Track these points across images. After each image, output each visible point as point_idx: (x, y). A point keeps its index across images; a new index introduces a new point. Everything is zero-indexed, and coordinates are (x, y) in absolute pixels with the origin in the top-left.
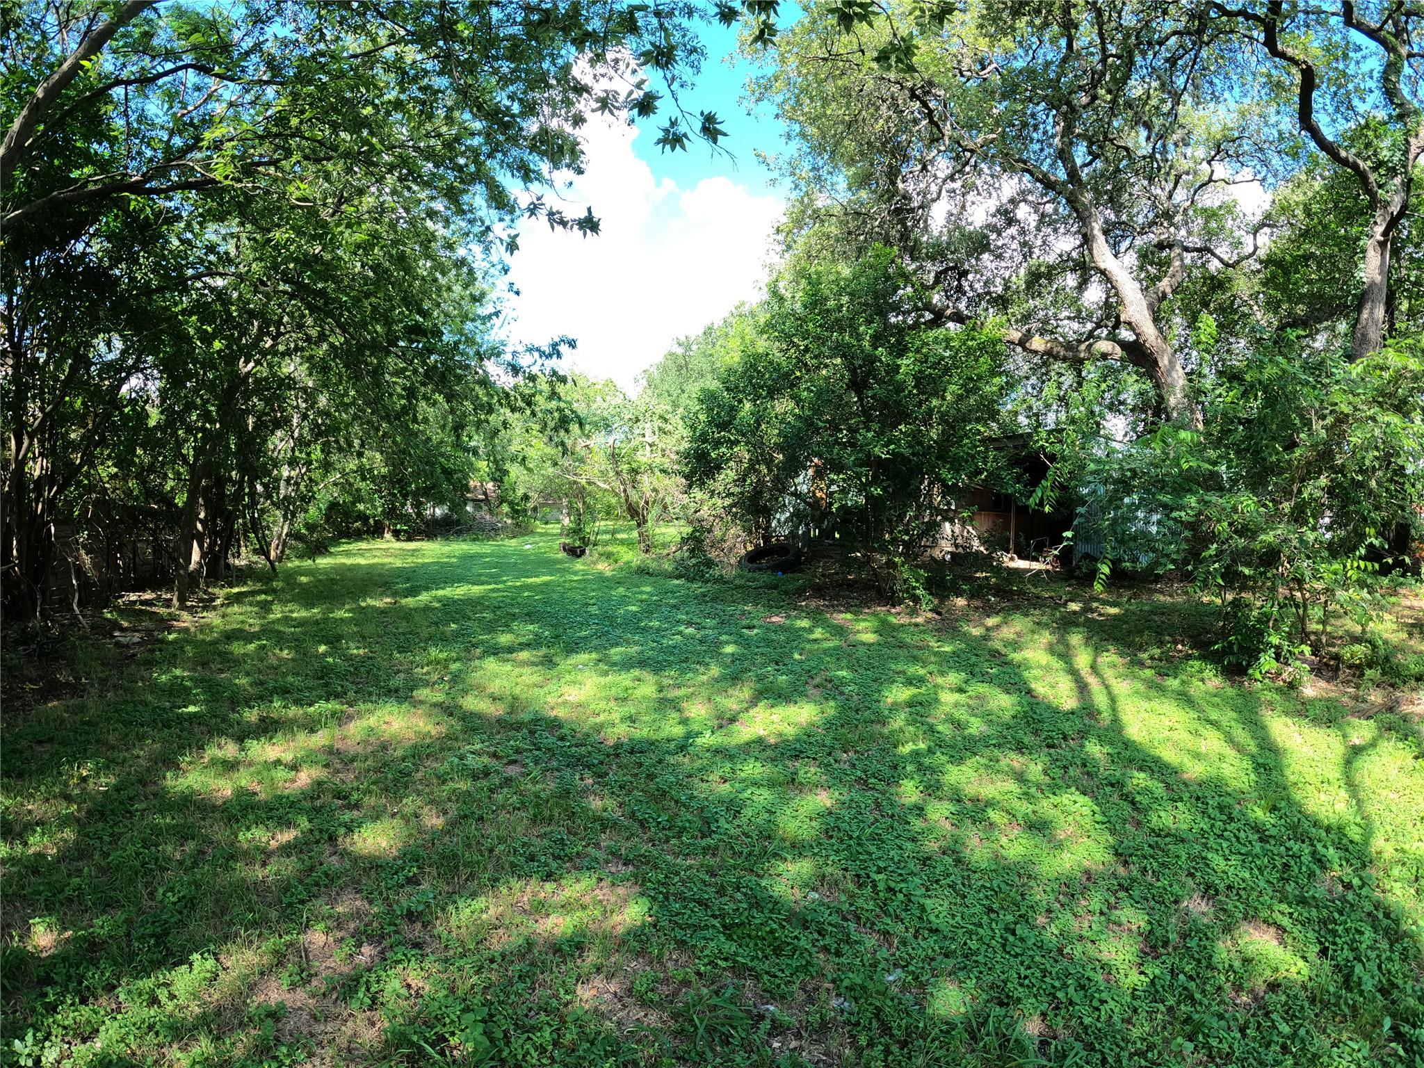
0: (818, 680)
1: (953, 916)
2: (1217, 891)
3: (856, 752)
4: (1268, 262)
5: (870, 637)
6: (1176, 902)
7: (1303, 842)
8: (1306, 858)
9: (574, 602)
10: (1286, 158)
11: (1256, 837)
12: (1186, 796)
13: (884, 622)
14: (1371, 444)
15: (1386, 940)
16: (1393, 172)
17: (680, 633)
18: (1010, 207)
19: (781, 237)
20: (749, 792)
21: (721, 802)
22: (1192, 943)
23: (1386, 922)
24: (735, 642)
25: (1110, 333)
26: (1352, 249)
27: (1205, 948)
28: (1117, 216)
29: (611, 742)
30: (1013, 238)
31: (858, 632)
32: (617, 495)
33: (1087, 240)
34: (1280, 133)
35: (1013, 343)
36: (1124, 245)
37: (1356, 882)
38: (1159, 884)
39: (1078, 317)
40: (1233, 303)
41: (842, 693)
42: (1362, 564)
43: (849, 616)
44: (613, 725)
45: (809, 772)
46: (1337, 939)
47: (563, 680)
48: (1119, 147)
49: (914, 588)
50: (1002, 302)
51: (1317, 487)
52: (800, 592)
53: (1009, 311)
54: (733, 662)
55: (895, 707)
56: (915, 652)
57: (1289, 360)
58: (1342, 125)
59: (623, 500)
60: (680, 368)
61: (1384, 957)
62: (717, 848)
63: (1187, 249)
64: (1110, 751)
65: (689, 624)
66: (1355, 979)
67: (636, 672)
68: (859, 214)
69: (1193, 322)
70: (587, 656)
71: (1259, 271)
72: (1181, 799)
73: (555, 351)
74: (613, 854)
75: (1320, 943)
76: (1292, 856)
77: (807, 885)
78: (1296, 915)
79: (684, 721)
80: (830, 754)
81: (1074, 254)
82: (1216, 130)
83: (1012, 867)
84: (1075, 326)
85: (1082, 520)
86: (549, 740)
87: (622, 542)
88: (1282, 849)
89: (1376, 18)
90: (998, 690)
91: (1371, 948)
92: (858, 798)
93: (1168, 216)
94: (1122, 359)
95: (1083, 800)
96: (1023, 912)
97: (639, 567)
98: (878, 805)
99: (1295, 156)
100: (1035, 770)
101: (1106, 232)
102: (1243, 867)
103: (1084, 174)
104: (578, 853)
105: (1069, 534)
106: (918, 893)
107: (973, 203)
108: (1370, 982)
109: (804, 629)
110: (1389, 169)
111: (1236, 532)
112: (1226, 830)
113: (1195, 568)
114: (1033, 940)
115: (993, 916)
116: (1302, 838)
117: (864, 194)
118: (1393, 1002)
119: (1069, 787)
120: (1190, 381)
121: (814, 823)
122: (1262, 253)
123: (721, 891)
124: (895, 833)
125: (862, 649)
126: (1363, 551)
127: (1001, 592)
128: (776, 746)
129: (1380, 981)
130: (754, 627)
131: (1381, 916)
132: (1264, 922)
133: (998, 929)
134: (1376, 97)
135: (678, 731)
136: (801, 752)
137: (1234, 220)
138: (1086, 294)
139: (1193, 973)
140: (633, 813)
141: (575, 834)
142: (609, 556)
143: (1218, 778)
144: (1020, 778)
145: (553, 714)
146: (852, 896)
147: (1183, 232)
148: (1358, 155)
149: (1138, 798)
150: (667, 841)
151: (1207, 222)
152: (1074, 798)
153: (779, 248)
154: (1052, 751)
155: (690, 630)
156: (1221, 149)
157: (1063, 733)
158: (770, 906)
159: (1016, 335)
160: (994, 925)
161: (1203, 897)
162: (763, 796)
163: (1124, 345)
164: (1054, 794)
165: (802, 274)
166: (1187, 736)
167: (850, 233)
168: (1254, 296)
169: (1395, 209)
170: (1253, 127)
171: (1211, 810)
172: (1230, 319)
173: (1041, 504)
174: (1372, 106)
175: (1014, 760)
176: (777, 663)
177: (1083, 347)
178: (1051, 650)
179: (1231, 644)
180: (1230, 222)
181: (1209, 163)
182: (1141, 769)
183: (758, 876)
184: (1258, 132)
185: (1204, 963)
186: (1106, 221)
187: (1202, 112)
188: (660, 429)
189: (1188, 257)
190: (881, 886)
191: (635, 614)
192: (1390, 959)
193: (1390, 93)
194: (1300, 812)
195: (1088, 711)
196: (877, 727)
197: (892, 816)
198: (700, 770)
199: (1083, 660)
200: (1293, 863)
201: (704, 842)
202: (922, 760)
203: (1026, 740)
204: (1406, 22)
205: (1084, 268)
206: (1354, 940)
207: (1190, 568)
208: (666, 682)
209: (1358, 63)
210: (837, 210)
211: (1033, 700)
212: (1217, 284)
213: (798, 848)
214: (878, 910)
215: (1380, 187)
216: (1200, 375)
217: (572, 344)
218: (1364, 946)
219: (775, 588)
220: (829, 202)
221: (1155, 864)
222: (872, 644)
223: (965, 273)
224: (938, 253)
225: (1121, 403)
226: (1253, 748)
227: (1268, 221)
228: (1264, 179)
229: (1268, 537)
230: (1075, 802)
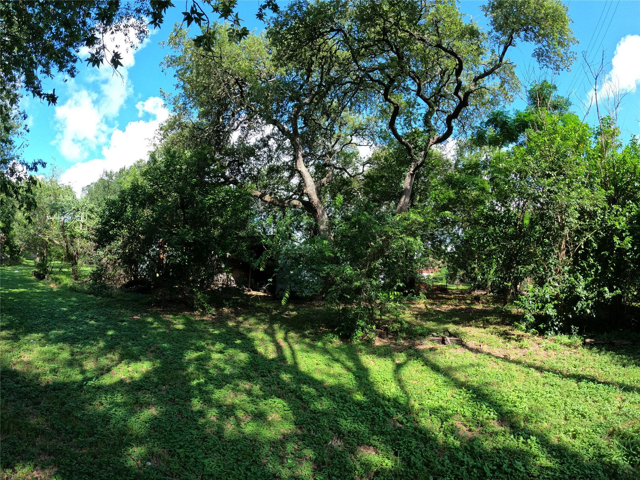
0: (153, 348)
1: (220, 466)
2: (344, 435)
3: (170, 385)
4: (366, 177)
5: (180, 327)
6: (326, 443)
7: (379, 407)
8: (381, 414)
9: (34, 304)
10: (381, 139)
11: (358, 408)
12: (325, 394)
13: (187, 319)
14: (401, 248)
15: (422, 443)
16: (421, 150)
17: (87, 323)
18: (267, 139)
19: (162, 132)
20: (114, 410)
21: (99, 416)
22: (336, 461)
23: (420, 435)
24: (114, 329)
25: (299, 197)
26: (400, 176)
27: (342, 462)
28: (310, 151)
29: (43, 384)
30: (265, 152)
31: (175, 324)
32: (63, 248)
33: (295, 158)
34: (381, 130)
35: (257, 196)
36: (311, 163)
37: (404, 421)
38: (317, 436)
39: (287, 190)
40: (351, 191)
41: (164, 355)
42: (396, 293)
43: (171, 316)
44: (45, 374)
45: (147, 397)
46: (401, 447)
47: (22, 349)
48: (316, 123)
49: (203, 303)
50: (255, 179)
51: (378, 263)
52: (149, 304)
53: (258, 183)
54: (111, 339)
55: (190, 362)
56: (201, 334)
57: (370, 214)
58: (405, 130)
59: (65, 251)
60: (105, 187)
61: (423, 450)
62: (96, 442)
63: (336, 168)
64: (290, 376)
65: (92, 319)
66: (412, 463)
67: (60, 345)
68: (200, 129)
69: (333, 197)
70: (36, 335)
71: (363, 180)
72: (323, 395)
73: (34, 167)
74: (42, 450)
75: (394, 450)
76: (375, 414)
77: (144, 459)
78: (380, 440)
79: (83, 372)
80: (156, 387)
81: (289, 163)
82: (357, 124)
83: (247, 437)
84: (286, 193)
85: (276, 274)
86: (11, 383)
87: (64, 273)
88: (370, 411)
89: (429, 95)
90: (239, 351)
91: (417, 448)
92: (170, 409)
93: (331, 154)
94: (302, 208)
95: (278, 400)
96: (254, 459)
97: (71, 287)
98: (180, 412)
99: (384, 139)
100: (256, 389)
101: (304, 156)
102: (354, 422)
103: (300, 131)
104: (23, 450)
105: (271, 280)
106: (200, 457)
107: (251, 134)
108: (419, 463)
109: (149, 323)
110: (420, 148)
111: (344, 281)
112: (344, 407)
113: (326, 296)
114: (260, 473)
115: (239, 463)
116: (379, 405)
117: (204, 121)
118: (432, 469)
119: (272, 395)
120: (330, 220)
121: (147, 425)
122: (365, 173)
123: (100, 466)
124: (188, 426)
125: (176, 332)
126: (395, 288)
127: (243, 305)
128: (130, 383)
129: (424, 461)
130: (124, 321)
131: (418, 433)
132: (367, 445)
133: (242, 470)
134: (421, 123)
135: (80, 377)
136: (142, 387)
137: (356, 159)
138: (292, 181)
139: (339, 475)
140: (53, 424)
141: (21, 439)
142: (56, 280)
143: (340, 384)
144: (249, 393)
145: (14, 368)
146: (168, 462)
147: (335, 161)
148: (409, 142)
149: (304, 397)
150: (71, 440)
151: (345, 159)
152: (274, 400)
153: (160, 137)
154: (264, 379)
155: (92, 322)
156: (357, 131)
157: (268, 370)
158: (125, 473)
159: (258, 193)
160: (240, 468)
161: (338, 438)
162: (120, 412)
163: (304, 203)
164: (265, 399)
165: (168, 151)
166: (324, 367)
167: (194, 137)
168: (360, 189)
169: (419, 163)
170: (371, 126)
171: (337, 399)
172: (349, 197)
173: (259, 267)
174: (419, 125)
175: (245, 385)
176: (133, 340)
177: (286, 202)
178: (266, 332)
179: (343, 326)
180: (354, 160)
181: (351, 136)
182: (304, 383)
183: (119, 456)
184: (373, 128)
185: (343, 469)
186: (306, 152)
187: (353, 117)
188: (88, 216)
189: (336, 171)
190: (182, 455)
191: (64, 312)
192: (425, 451)
193: (426, 122)
194: (376, 394)
195: (281, 358)
196: (180, 372)
197: (187, 418)
198: (89, 399)
199: (280, 336)
200: (376, 417)
201: (91, 439)
202: (202, 387)
203: (251, 374)
204: (440, 99)
205: (293, 170)
206: (408, 446)
207: (324, 296)
208: (76, 350)
209: (417, 109)
210: (190, 125)
211: (256, 355)
212: (346, 183)
213: (140, 441)
214: (181, 468)
215: (415, 154)
216: (334, 218)
217: (44, 165)
218: (413, 448)
219: (137, 301)
220: (188, 121)
221: (314, 427)
222: (181, 330)
223: (242, 164)
224: (231, 153)
225: (301, 226)
226: (354, 369)
227: (369, 161)
228: (371, 146)
229: (357, 284)
230: (275, 402)
